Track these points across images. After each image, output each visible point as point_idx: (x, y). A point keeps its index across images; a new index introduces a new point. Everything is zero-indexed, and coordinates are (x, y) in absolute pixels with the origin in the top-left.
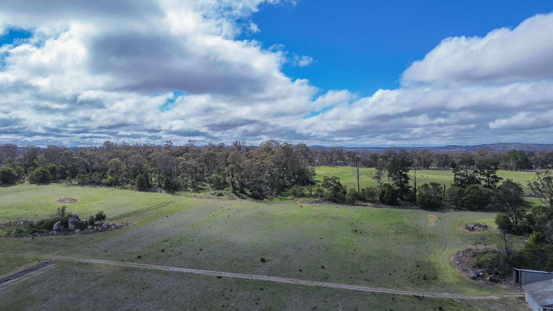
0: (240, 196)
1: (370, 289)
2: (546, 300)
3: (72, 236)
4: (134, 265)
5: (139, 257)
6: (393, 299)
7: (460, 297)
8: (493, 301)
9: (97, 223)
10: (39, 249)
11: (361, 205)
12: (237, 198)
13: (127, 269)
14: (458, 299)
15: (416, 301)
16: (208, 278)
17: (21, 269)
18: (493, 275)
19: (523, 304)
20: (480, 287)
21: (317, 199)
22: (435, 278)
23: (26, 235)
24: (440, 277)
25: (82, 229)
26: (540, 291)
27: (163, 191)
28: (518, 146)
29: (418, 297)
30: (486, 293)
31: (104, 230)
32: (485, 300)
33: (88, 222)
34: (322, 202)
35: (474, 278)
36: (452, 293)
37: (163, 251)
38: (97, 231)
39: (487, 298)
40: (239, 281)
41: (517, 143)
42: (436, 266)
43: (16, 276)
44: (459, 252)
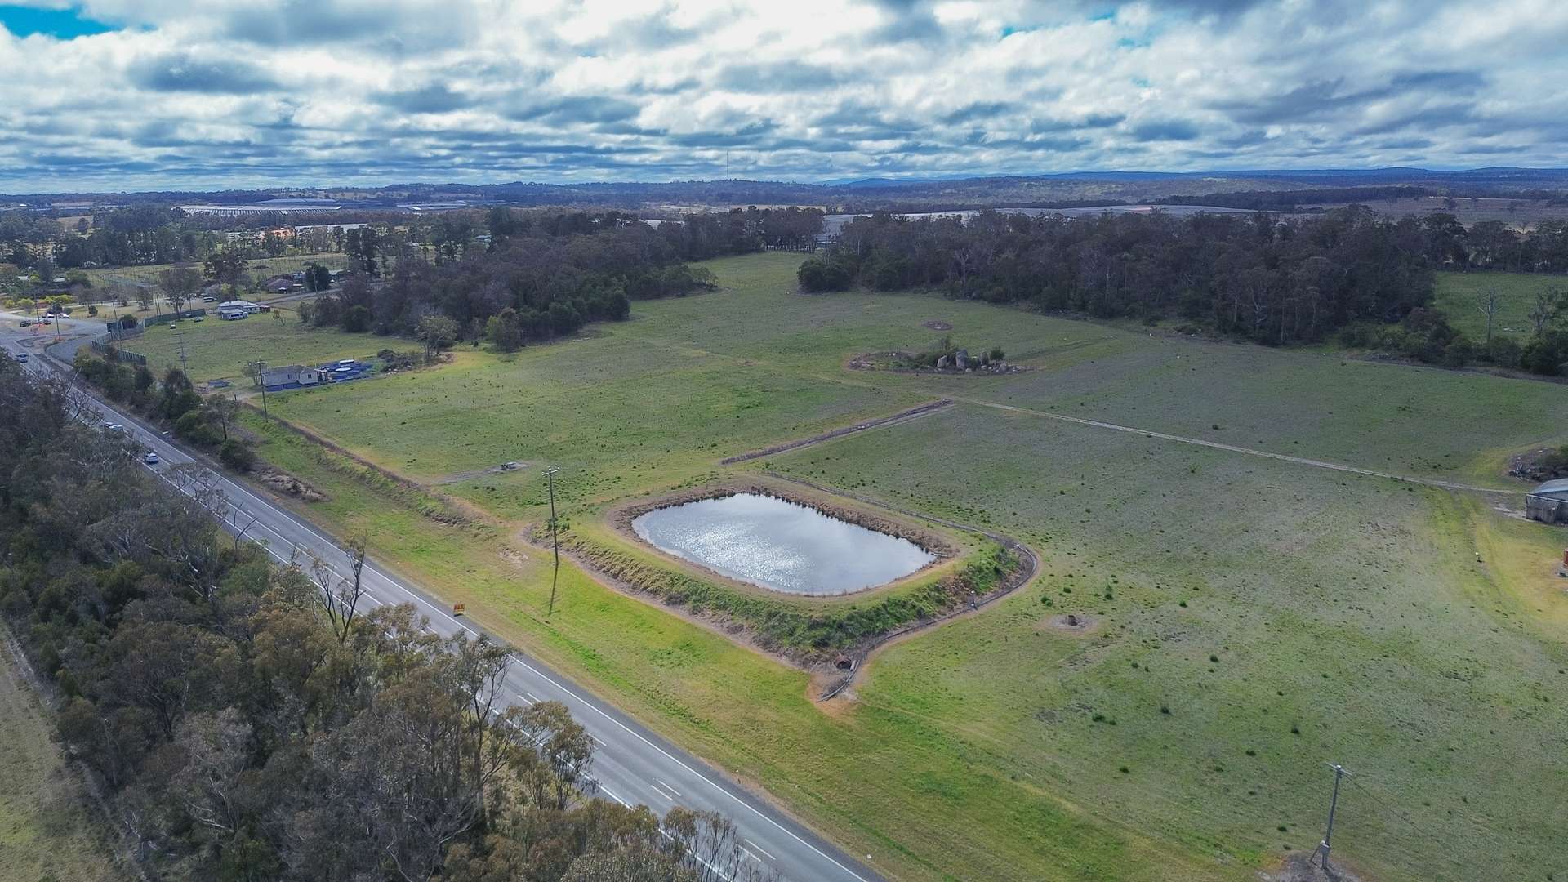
3: (962, 376)
4: (1047, 415)
5: (1052, 408)
9: (991, 362)
10: (930, 388)
13: (1038, 418)
16: (1134, 435)
17: (921, 405)
23: (907, 370)
25: (974, 370)
27: (1088, 318)
31: (1001, 373)
33: (981, 360)
37: (1082, 404)
38: (994, 373)
40: (1170, 442)
43: (920, 410)
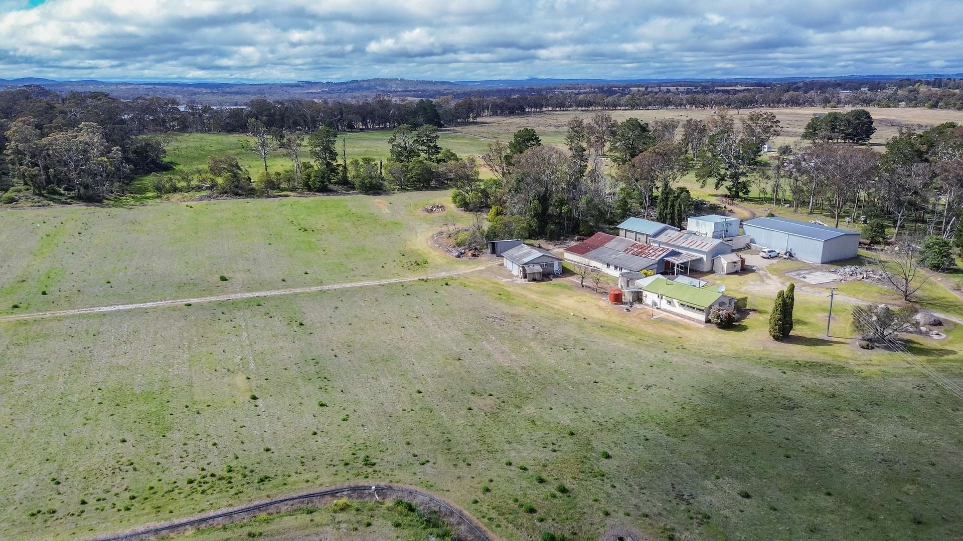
0: (55, 199)
1: (377, 283)
2: (523, 260)
5: (16, 307)
6: (403, 286)
7: (455, 273)
8: (482, 271)
11: (281, 196)
12: (51, 203)
14: (455, 275)
15: (423, 283)
16: (173, 309)
18: (473, 251)
19: (504, 269)
20: (466, 263)
21: (204, 193)
22: (426, 262)
24: (429, 261)
26: (517, 254)
28: (401, 85)
29: (423, 280)
30: (473, 266)
32: (476, 271)
34: (217, 197)
35: (459, 256)
36: (447, 271)
37: (44, 293)
39: (476, 269)
40: (220, 304)
41: (399, 78)
42: (419, 252)
44: (433, 235)
